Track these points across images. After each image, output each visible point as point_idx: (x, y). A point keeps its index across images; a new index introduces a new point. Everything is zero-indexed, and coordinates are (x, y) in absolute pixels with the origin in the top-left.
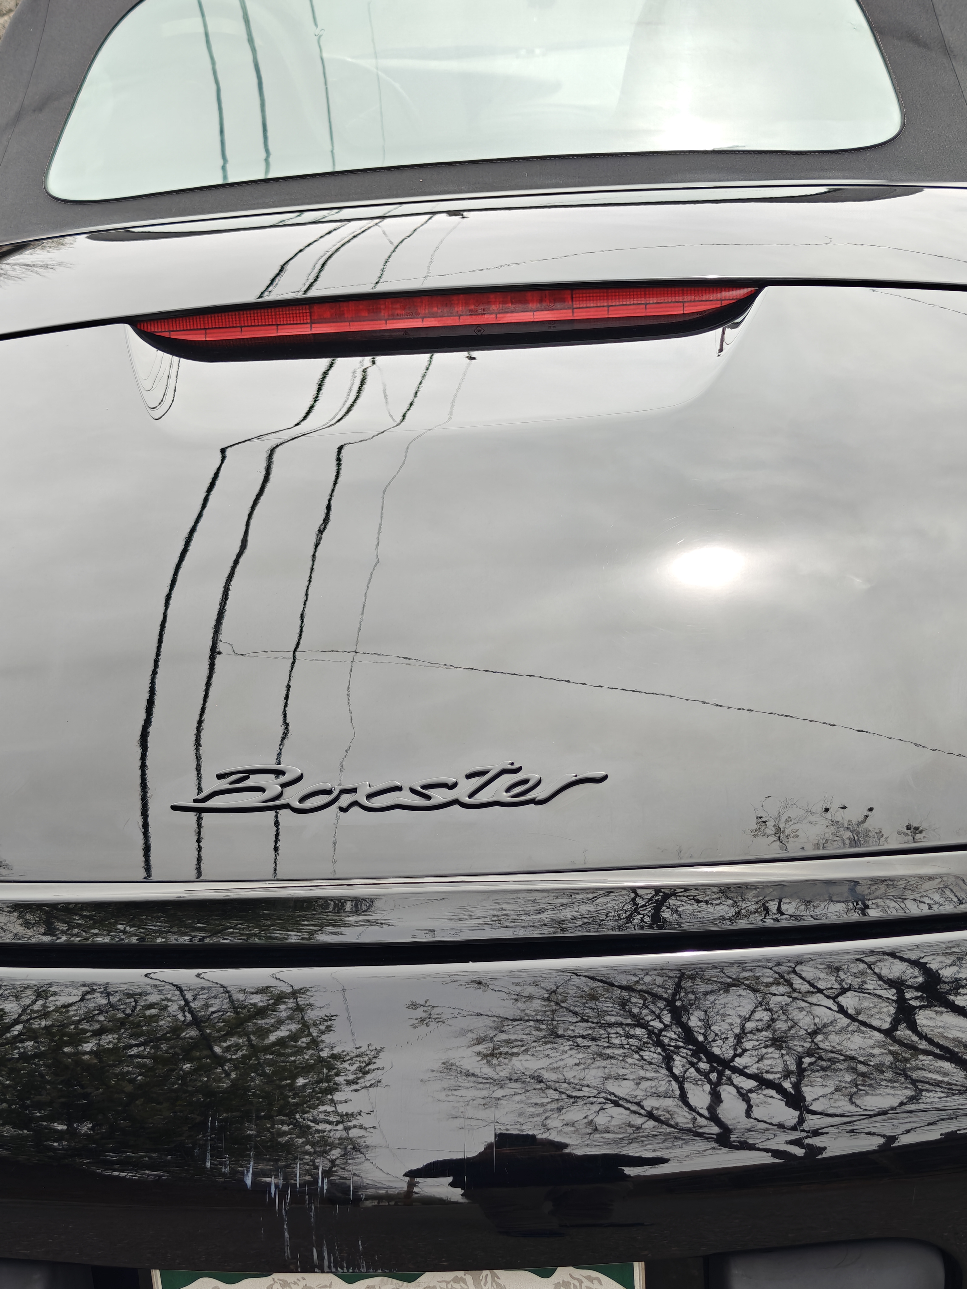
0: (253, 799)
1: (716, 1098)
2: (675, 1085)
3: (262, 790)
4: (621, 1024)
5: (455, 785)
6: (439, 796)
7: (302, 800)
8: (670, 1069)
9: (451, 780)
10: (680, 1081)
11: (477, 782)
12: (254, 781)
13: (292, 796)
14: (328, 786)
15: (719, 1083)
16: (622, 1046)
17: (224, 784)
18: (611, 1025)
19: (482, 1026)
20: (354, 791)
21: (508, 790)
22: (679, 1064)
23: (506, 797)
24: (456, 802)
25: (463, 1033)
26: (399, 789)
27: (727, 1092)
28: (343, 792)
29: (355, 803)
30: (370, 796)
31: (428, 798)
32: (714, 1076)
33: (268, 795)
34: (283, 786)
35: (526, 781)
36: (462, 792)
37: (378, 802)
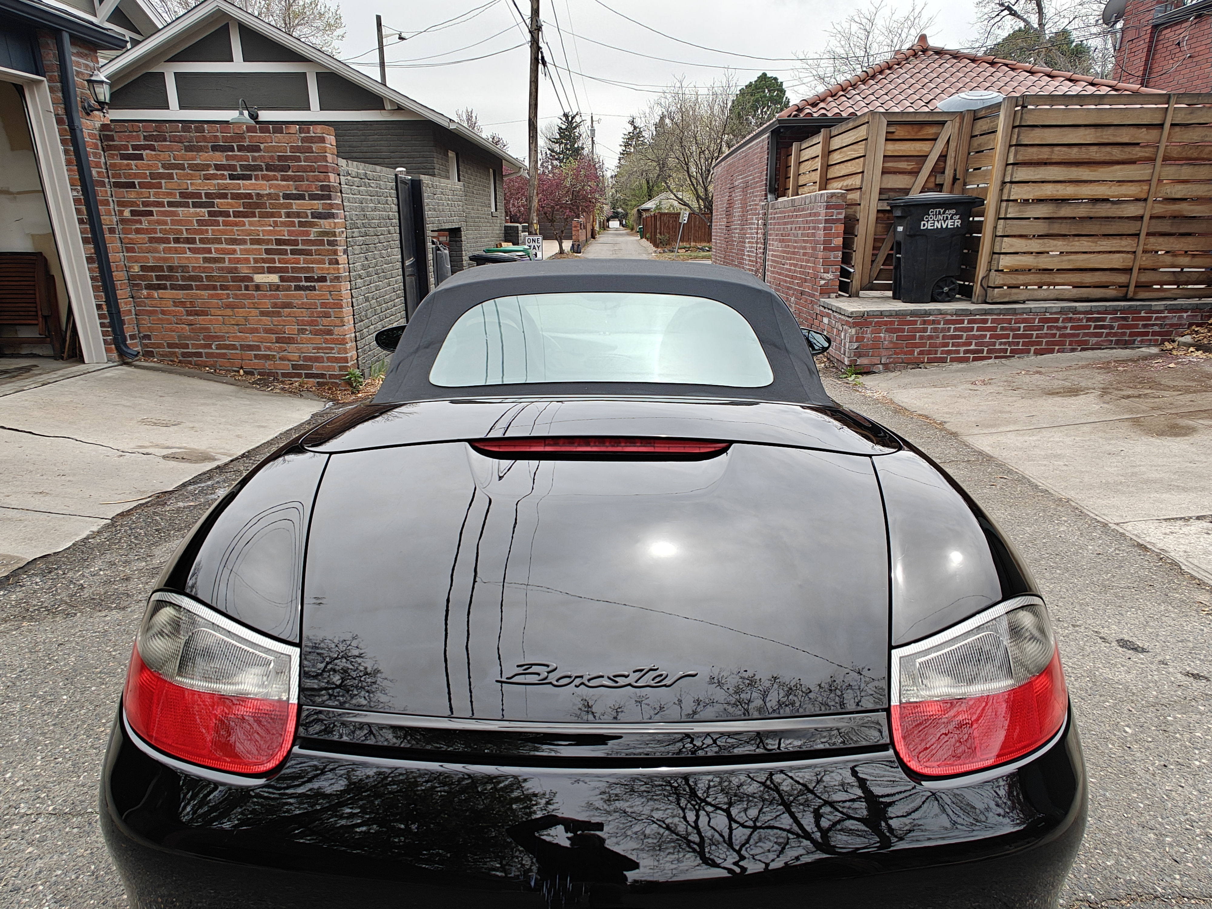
0: (534, 679)
1: (698, 816)
2: (681, 812)
3: (539, 674)
4: (662, 785)
5: (628, 676)
6: (621, 681)
7: (557, 681)
8: (679, 804)
9: (626, 673)
10: (683, 810)
11: (638, 675)
12: (534, 669)
13: (552, 678)
14: (569, 673)
15: (699, 810)
16: (661, 794)
17: (520, 670)
18: (657, 786)
19: (603, 785)
20: (582, 677)
21: (653, 680)
22: (683, 802)
23: (652, 683)
24: (630, 685)
25: (595, 788)
26: (602, 677)
27: (702, 813)
28: (577, 677)
29: (583, 683)
30: (589, 680)
31: (617, 682)
32: (697, 807)
33: (541, 677)
34: (548, 672)
35: (661, 675)
36: (631, 680)
37: (593, 683)
